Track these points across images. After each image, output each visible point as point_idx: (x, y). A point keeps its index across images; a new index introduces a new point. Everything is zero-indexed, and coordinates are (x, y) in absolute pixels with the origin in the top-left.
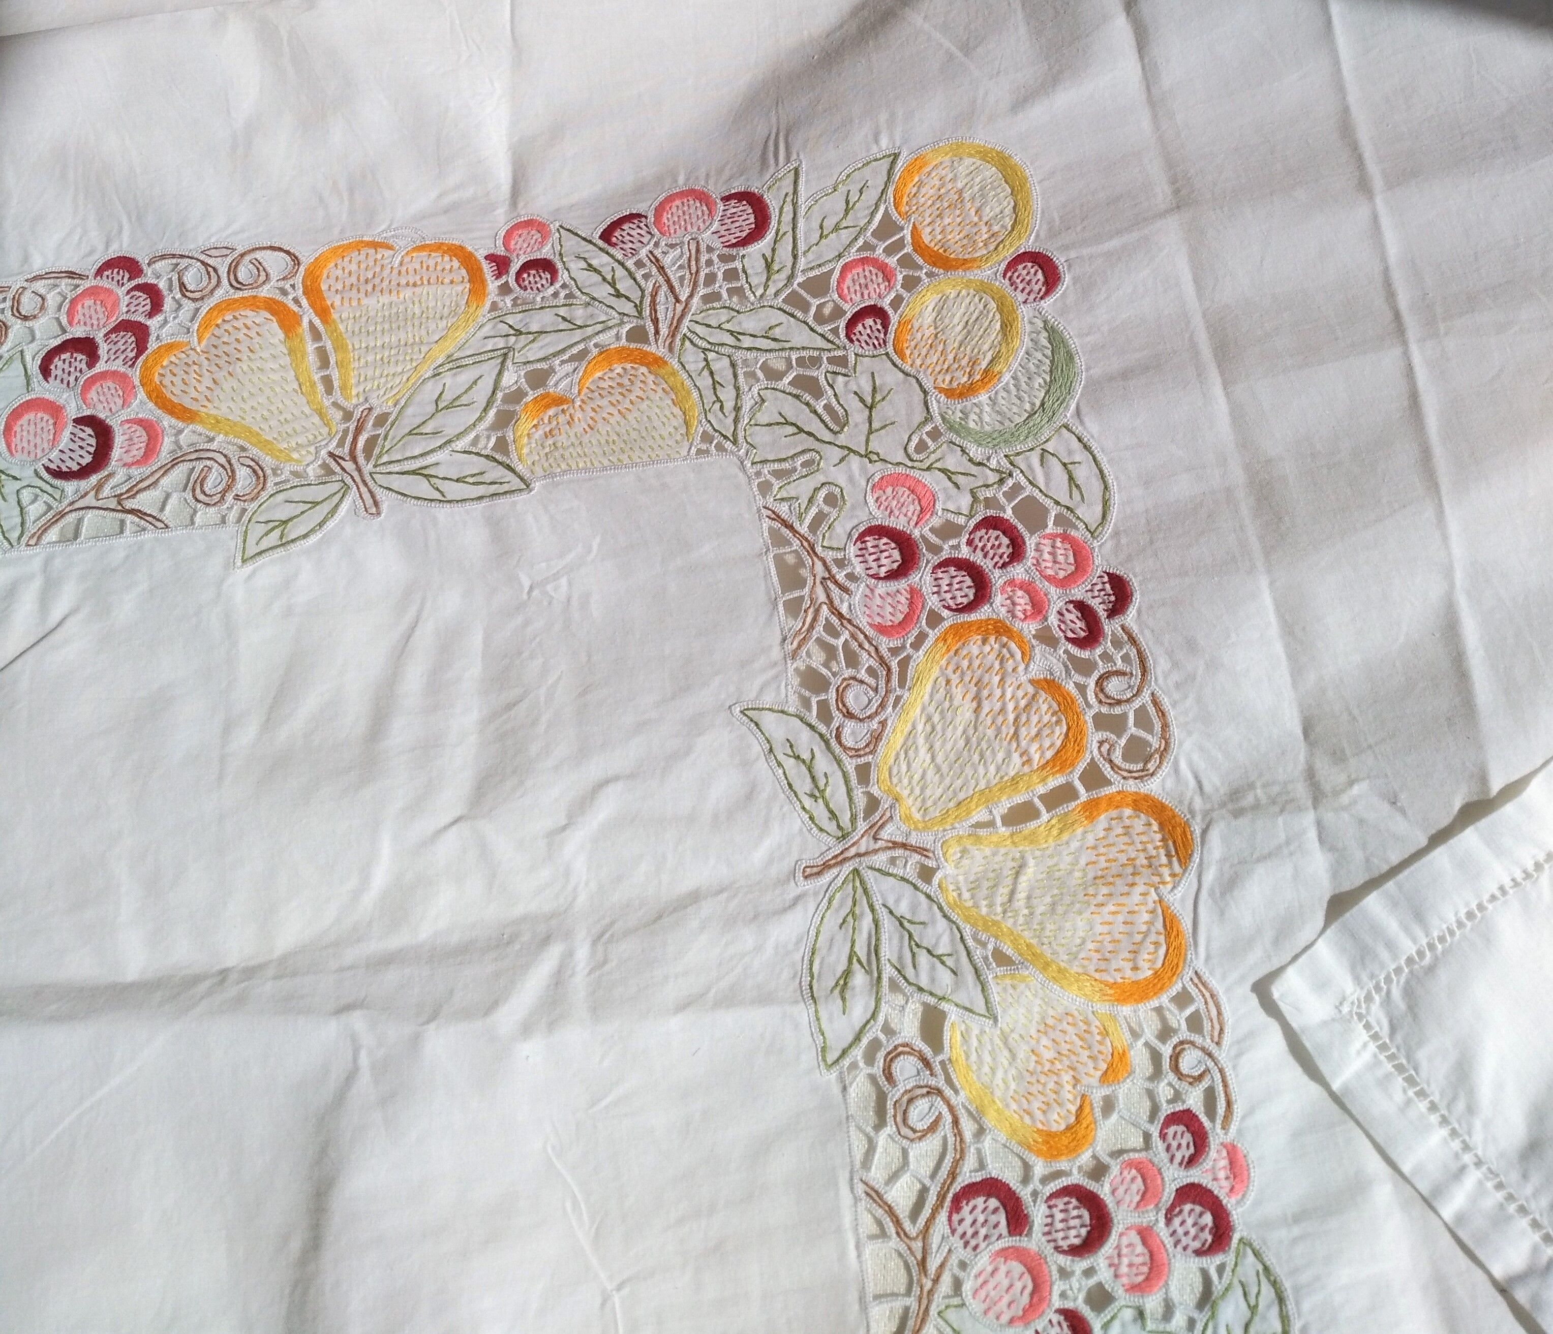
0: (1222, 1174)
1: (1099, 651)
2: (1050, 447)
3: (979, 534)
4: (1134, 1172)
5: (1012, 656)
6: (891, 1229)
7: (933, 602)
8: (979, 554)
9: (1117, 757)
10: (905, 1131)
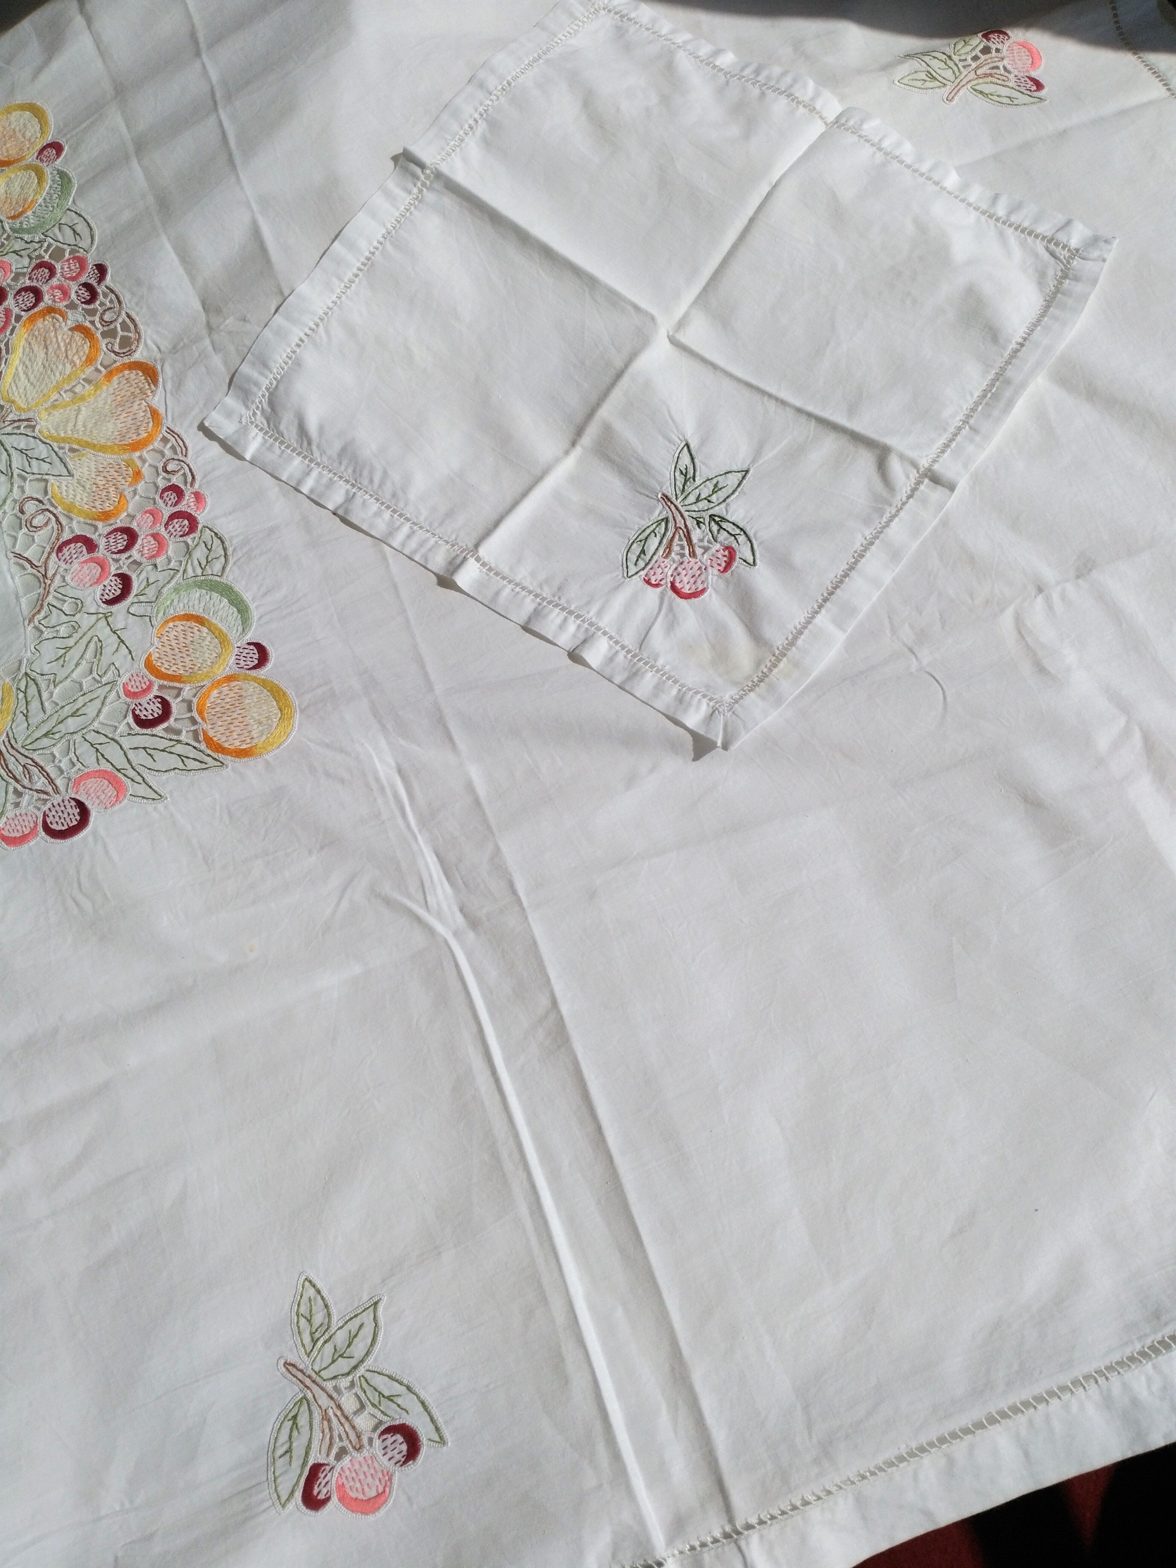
0: (192, 504)
1: (98, 303)
2: (62, 222)
3: (33, 273)
4: (148, 515)
5: (57, 320)
6: (28, 566)
7: (16, 311)
8: (35, 281)
9: (116, 348)
10: (31, 529)
